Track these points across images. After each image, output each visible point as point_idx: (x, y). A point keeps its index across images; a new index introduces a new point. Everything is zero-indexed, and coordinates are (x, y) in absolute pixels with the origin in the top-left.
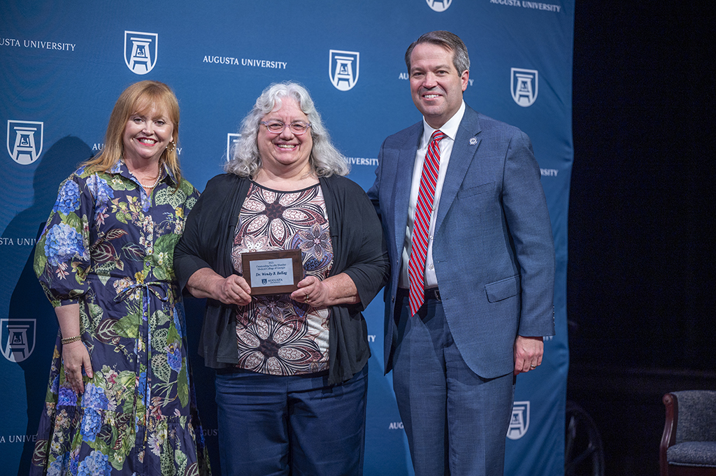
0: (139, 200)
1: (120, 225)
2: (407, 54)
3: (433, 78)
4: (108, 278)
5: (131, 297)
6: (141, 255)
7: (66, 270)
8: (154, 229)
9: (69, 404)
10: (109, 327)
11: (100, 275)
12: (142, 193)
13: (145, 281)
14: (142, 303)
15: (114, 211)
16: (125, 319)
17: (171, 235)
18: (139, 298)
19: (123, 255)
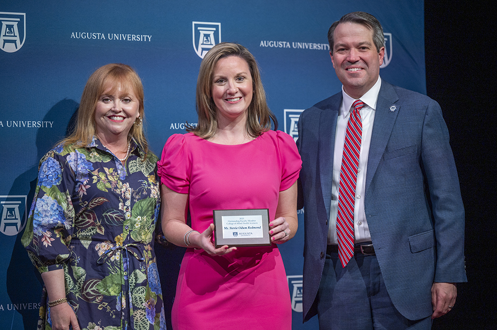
0: (116, 170)
1: (101, 194)
4: (89, 242)
5: (112, 259)
6: (121, 220)
7: (51, 237)
8: (132, 195)
10: (91, 287)
11: (82, 239)
12: (117, 164)
13: (124, 243)
14: (122, 264)
15: (94, 182)
16: (108, 279)
17: (148, 199)
18: (118, 259)
19: (103, 221)
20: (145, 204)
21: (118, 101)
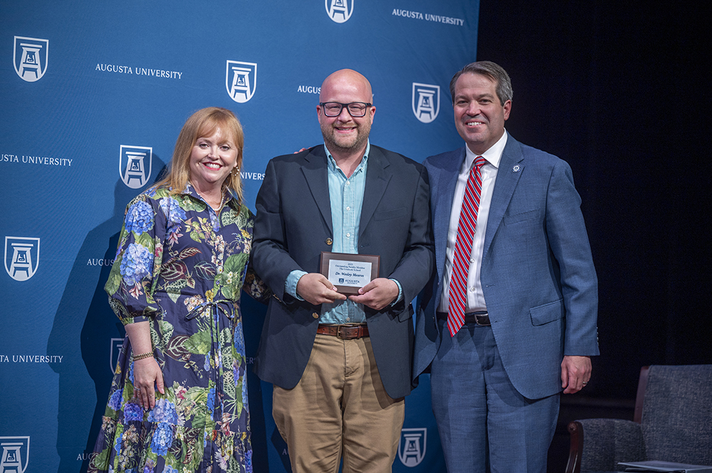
0: (209, 221)
1: (194, 244)
2: (452, 83)
3: (476, 107)
4: (178, 296)
5: (202, 316)
6: (212, 274)
8: (225, 248)
9: (138, 419)
10: (179, 344)
11: (170, 292)
12: (211, 214)
13: (215, 299)
15: (188, 231)
16: (196, 336)
17: (241, 255)
18: (209, 316)
19: (194, 273)
20: (238, 259)
21: (215, 147)
